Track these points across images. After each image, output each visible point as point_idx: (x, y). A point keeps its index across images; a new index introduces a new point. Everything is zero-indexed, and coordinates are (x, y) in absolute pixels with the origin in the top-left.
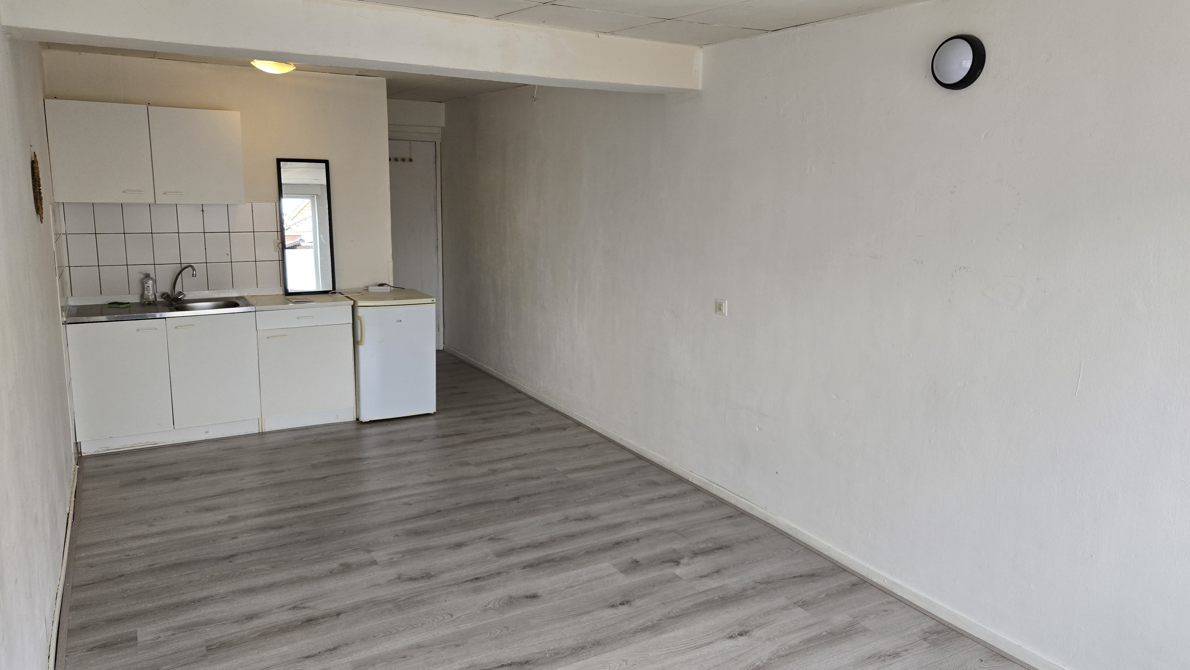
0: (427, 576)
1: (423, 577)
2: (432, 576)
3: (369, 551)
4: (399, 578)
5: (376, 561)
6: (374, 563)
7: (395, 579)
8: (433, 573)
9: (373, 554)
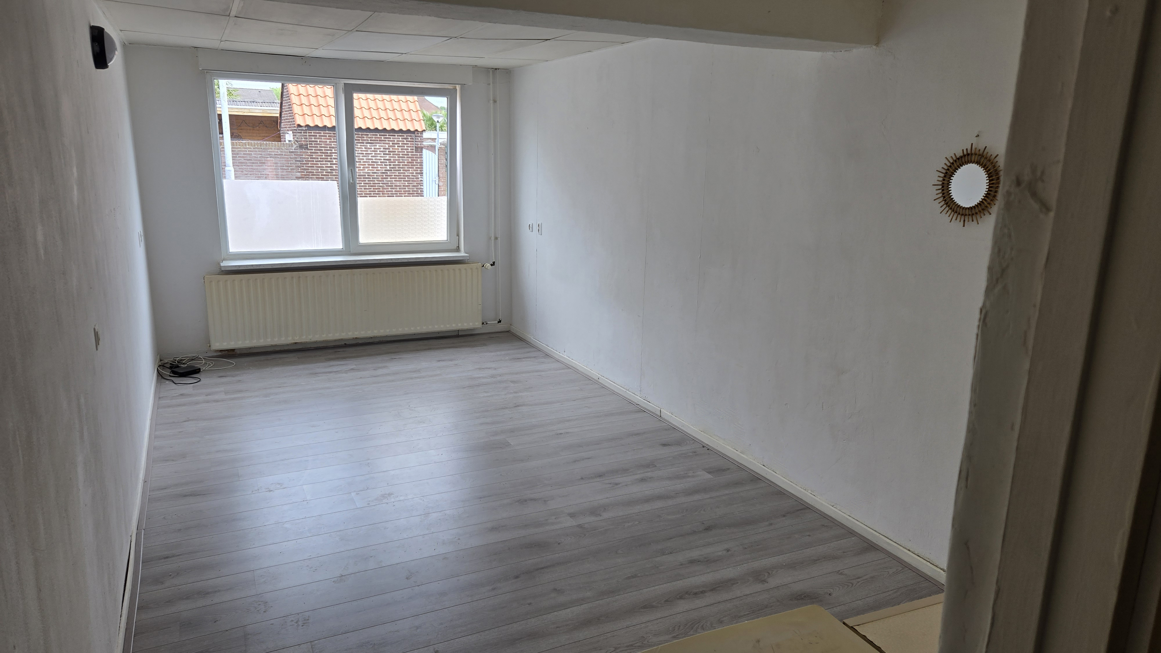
0: (523, 502)
1: (525, 501)
2: (518, 501)
3: (580, 526)
4: (545, 501)
5: (571, 517)
6: (572, 515)
7: (548, 500)
8: (517, 503)
9: (574, 523)
